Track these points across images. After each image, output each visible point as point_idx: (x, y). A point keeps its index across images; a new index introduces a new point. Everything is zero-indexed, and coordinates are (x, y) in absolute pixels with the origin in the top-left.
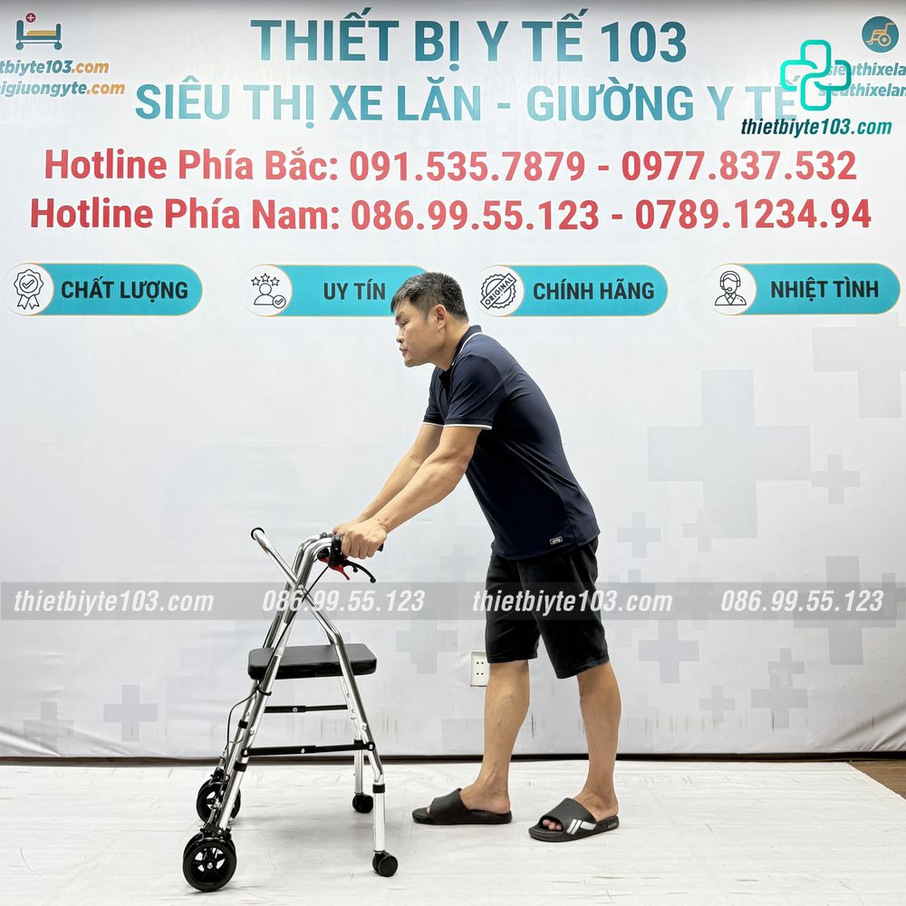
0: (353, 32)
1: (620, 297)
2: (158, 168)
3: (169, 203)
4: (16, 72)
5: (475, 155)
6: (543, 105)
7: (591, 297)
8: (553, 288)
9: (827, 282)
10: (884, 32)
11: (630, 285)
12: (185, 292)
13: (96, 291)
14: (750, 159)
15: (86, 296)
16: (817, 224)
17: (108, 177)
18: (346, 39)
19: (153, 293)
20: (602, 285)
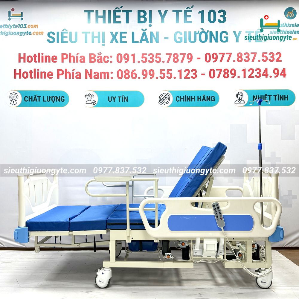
0: (117, 14)
1: (204, 101)
2: (55, 59)
3: (58, 70)
4: (9, 28)
5: (157, 54)
6: (179, 38)
7: (194, 101)
8: (182, 98)
9: (271, 96)
10: (292, 12)
11: (207, 97)
12: (64, 99)
13: (35, 99)
14: (247, 55)
15: (32, 101)
16: (268, 76)
17: (38, 62)
18: (115, 17)
19: (53, 100)
20: (198, 97)
